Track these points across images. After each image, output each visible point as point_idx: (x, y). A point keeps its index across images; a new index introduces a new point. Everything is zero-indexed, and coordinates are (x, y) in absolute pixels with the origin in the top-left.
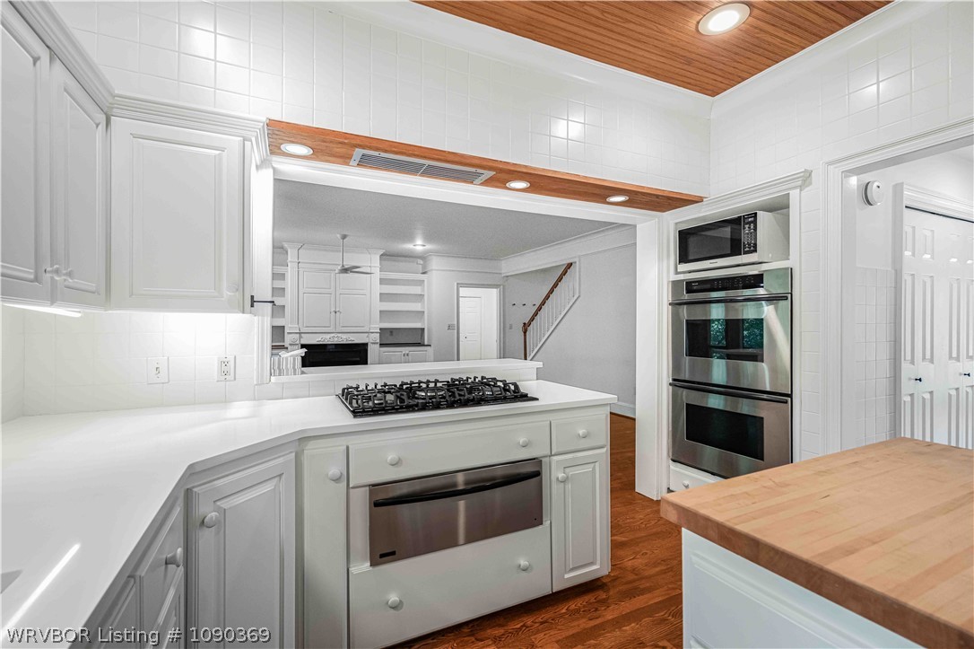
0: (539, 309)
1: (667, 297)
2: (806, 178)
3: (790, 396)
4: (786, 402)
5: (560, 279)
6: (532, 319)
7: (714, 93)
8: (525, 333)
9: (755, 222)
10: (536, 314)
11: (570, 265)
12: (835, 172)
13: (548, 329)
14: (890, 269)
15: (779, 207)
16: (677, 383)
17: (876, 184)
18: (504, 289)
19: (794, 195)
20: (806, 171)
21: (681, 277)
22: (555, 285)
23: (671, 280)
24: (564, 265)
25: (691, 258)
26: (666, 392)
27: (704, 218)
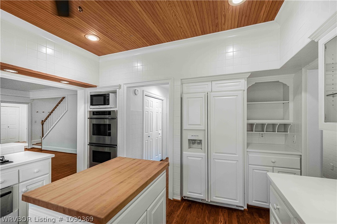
0: (50, 115)
1: (87, 115)
2: (120, 87)
3: (117, 145)
4: (116, 147)
5: (59, 103)
6: (46, 119)
7: (99, 56)
8: (43, 125)
9: (109, 96)
10: (48, 117)
11: (64, 98)
12: (125, 87)
13: (56, 121)
14: (141, 111)
15: (115, 92)
16: (91, 144)
17: (137, 90)
18: (31, 104)
19: (118, 90)
20: (119, 85)
21: (91, 110)
22: (57, 105)
23: (89, 110)
24: (61, 97)
25: (94, 104)
26: (87, 148)
27: (101, 92)
